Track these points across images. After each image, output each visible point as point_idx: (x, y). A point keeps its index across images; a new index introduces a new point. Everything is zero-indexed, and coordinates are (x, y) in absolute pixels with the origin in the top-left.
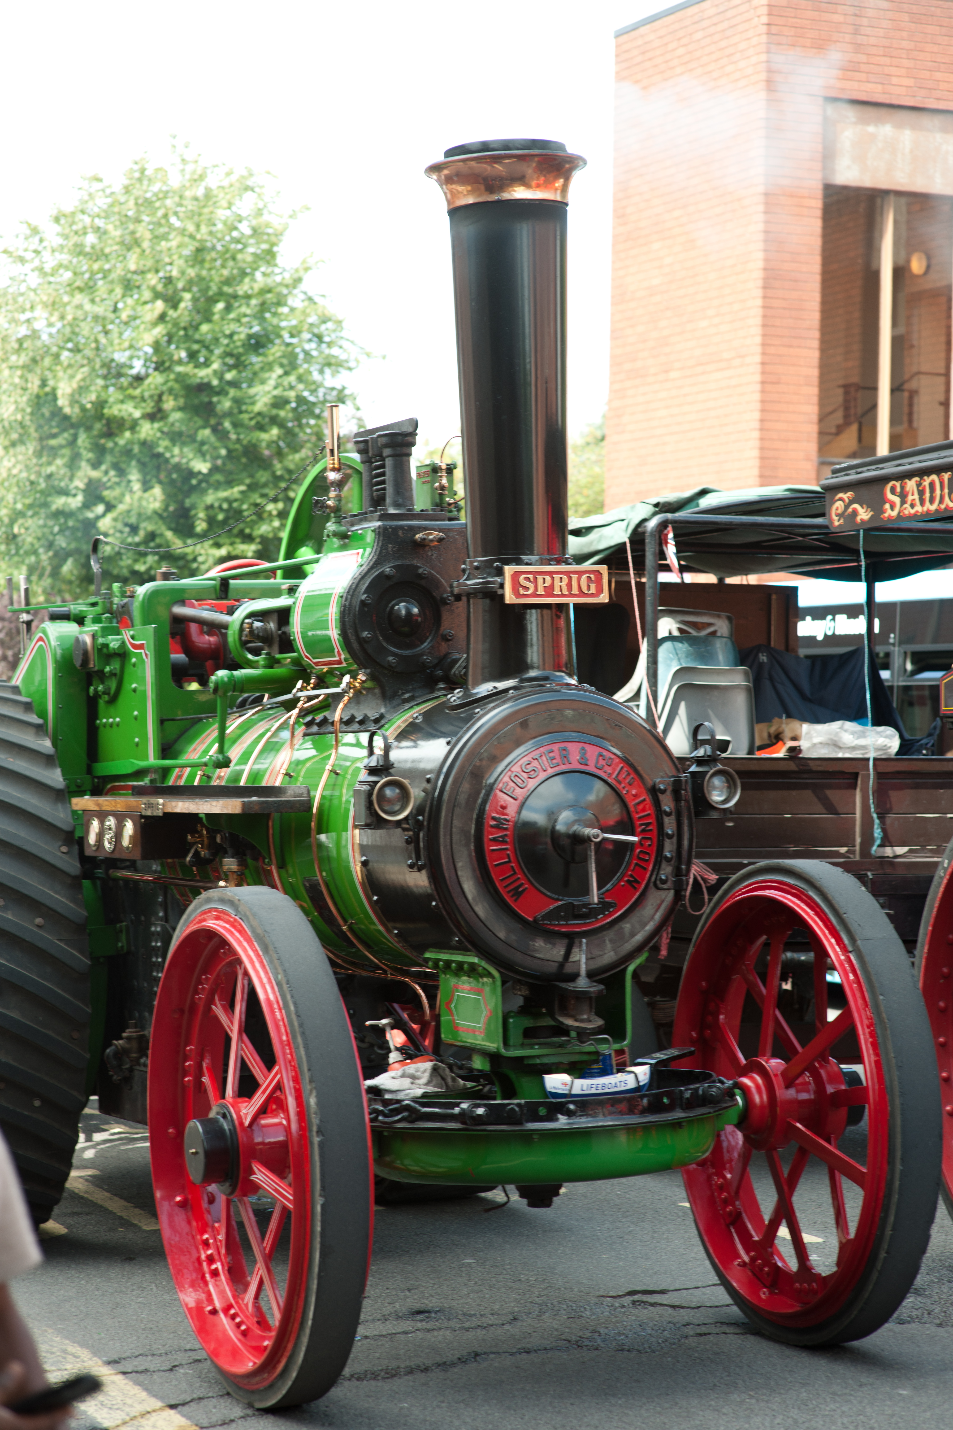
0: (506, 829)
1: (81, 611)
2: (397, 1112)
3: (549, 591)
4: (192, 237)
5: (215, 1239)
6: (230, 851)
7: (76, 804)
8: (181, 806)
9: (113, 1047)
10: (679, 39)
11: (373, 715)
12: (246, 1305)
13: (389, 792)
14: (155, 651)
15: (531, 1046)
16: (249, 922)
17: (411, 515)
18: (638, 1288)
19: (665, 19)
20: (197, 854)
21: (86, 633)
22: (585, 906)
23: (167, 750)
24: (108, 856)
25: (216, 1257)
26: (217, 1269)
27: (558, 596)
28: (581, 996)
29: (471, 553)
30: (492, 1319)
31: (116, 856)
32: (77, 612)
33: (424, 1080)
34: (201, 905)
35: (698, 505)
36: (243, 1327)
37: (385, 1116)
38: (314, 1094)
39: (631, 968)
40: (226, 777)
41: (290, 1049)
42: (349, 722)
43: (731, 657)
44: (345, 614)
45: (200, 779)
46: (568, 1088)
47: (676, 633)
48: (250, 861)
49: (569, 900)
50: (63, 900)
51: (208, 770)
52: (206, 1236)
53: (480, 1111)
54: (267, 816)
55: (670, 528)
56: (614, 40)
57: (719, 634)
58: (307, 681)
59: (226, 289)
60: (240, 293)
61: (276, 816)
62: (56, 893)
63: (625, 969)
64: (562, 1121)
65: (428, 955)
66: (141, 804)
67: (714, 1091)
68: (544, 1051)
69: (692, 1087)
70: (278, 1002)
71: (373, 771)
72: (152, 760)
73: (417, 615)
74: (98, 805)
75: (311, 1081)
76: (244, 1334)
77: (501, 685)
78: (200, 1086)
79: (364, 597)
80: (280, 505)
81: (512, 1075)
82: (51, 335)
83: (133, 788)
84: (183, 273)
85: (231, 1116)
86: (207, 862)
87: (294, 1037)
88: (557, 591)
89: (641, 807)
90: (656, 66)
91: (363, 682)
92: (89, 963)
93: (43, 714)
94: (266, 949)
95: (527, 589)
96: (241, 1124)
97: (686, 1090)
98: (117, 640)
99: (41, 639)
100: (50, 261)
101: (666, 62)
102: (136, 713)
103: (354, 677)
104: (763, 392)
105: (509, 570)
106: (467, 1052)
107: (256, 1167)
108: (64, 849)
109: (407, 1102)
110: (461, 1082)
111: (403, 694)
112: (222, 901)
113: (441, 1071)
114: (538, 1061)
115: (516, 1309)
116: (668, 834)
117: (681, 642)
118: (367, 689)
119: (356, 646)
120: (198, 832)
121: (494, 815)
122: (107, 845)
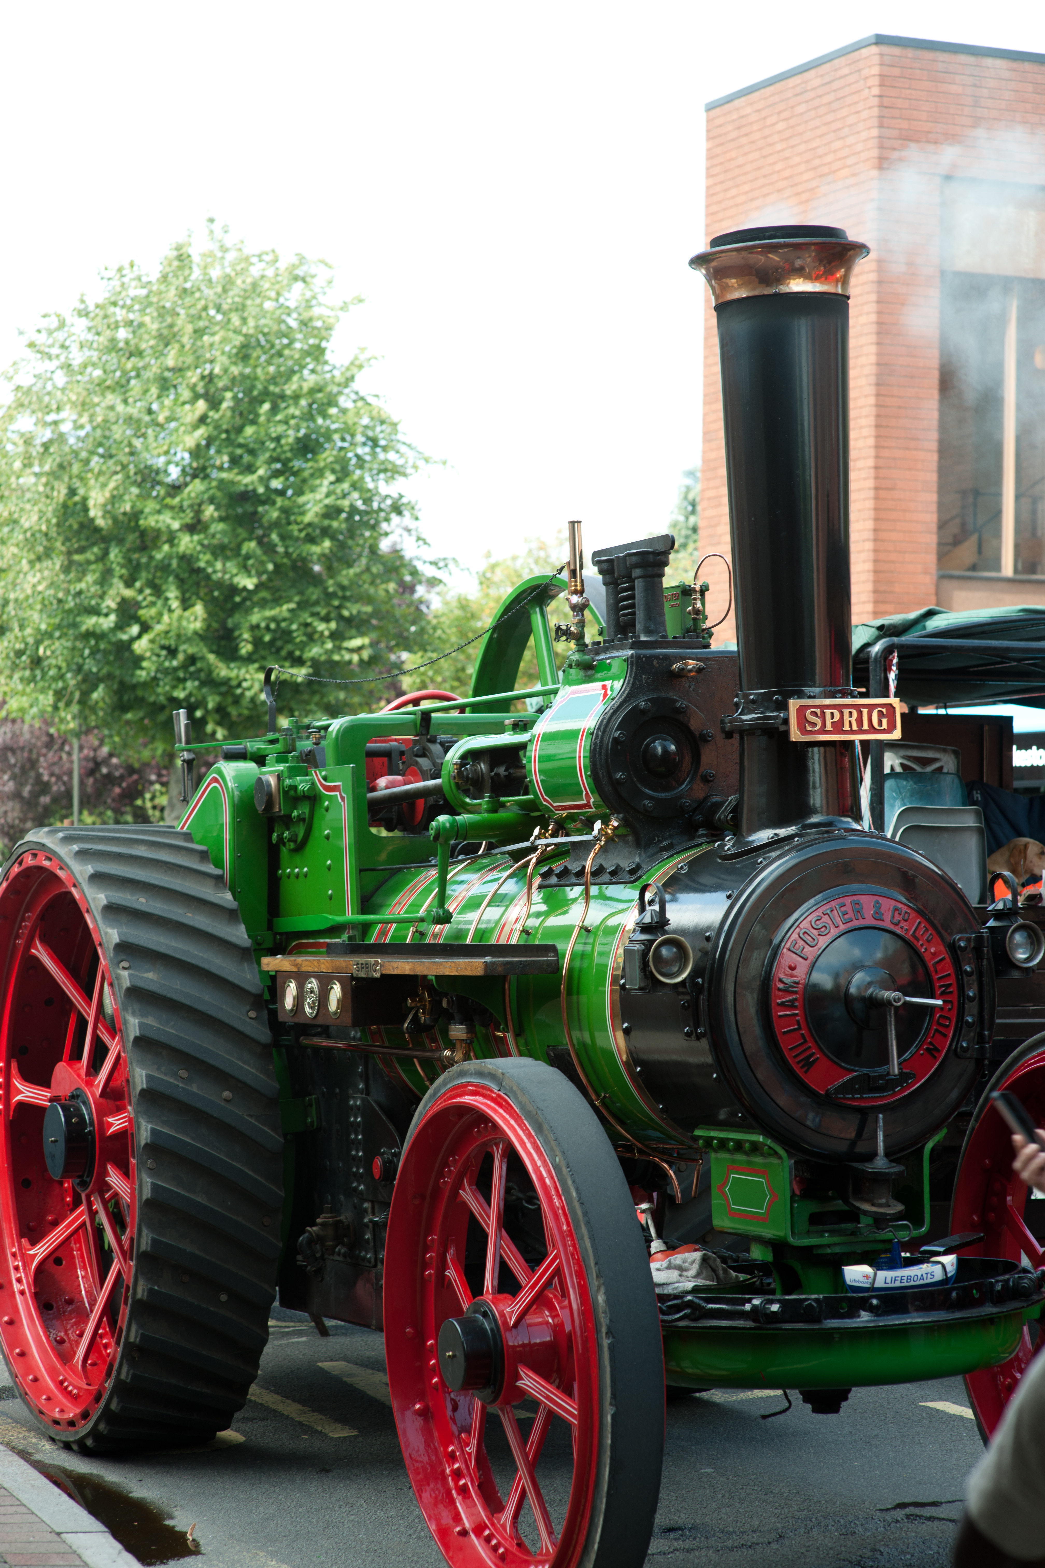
0: (796, 993)
1: (258, 749)
2: (677, 1309)
3: (838, 727)
4: (235, 331)
5: (462, 1452)
6: (457, 1017)
7: (268, 964)
8: (402, 966)
9: (306, 1235)
10: (779, 113)
11: (627, 864)
12: (504, 1526)
13: (664, 951)
14: (353, 793)
15: (821, 1234)
16: (516, 1098)
17: (664, 643)
18: (906, 1500)
19: (763, 91)
20: (416, 1018)
21: (270, 774)
22: (882, 1077)
23: (367, 903)
24: (309, 1022)
25: (465, 1472)
26: (465, 1485)
27: (846, 732)
28: (879, 1178)
29: (745, 684)
30: (755, 1538)
31: (320, 1021)
32: (255, 749)
33: (692, 1272)
34: (451, 1079)
35: (924, 628)
36: (501, 1550)
37: (663, 1313)
38: (603, 1290)
39: (929, 1145)
40: (444, 934)
41: (573, 1240)
42: (598, 872)
43: (959, 795)
44: (596, 753)
45: (413, 936)
46: (870, 1280)
47: (898, 769)
48: (478, 1028)
49: (865, 1070)
50: (253, 1071)
51: (422, 927)
52: (450, 1449)
53: (775, 1307)
54: (504, 978)
55: (896, 654)
56: (704, 114)
57: (945, 770)
58: (545, 827)
59: (272, 388)
60: (288, 392)
61: (513, 978)
62: (245, 1063)
63: (923, 1147)
64: (865, 1318)
65: (698, 1132)
66: (353, 964)
67: (1026, 1283)
68: (836, 1239)
69: (1002, 1278)
70: (556, 1188)
71: (644, 928)
72: (350, 915)
73: (674, 753)
74: (296, 965)
75: (597, 1277)
76: (502, 1558)
77: (783, 832)
78: (442, 1281)
79: (617, 734)
80: (333, 625)
81: (798, 1267)
82: (78, 438)
83: (328, 945)
84: (226, 371)
85: (493, 1316)
86: (427, 1028)
87: (578, 1227)
88: (847, 727)
89: (939, 967)
90: (753, 142)
91: (615, 828)
92: (282, 1141)
93: (219, 864)
94: (539, 1128)
95: (814, 725)
96: (505, 1323)
97: (997, 1282)
98: (306, 781)
99: (215, 780)
100: (77, 358)
101: (765, 138)
102: (329, 862)
103: (606, 822)
104: (876, 498)
105: (794, 704)
106: (744, 1241)
107: (522, 1371)
108: (252, 1014)
109: (689, 1298)
110: (734, 1274)
111: (660, 841)
112: (480, 1074)
113: (711, 1262)
114: (829, 1251)
115: (779, 1525)
116: (968, 996)
117: (906, 779)
118: (619, 836)
119: (608, 788)
120: (418, 995)
121: (782, 976)
122: (308, 1010)
